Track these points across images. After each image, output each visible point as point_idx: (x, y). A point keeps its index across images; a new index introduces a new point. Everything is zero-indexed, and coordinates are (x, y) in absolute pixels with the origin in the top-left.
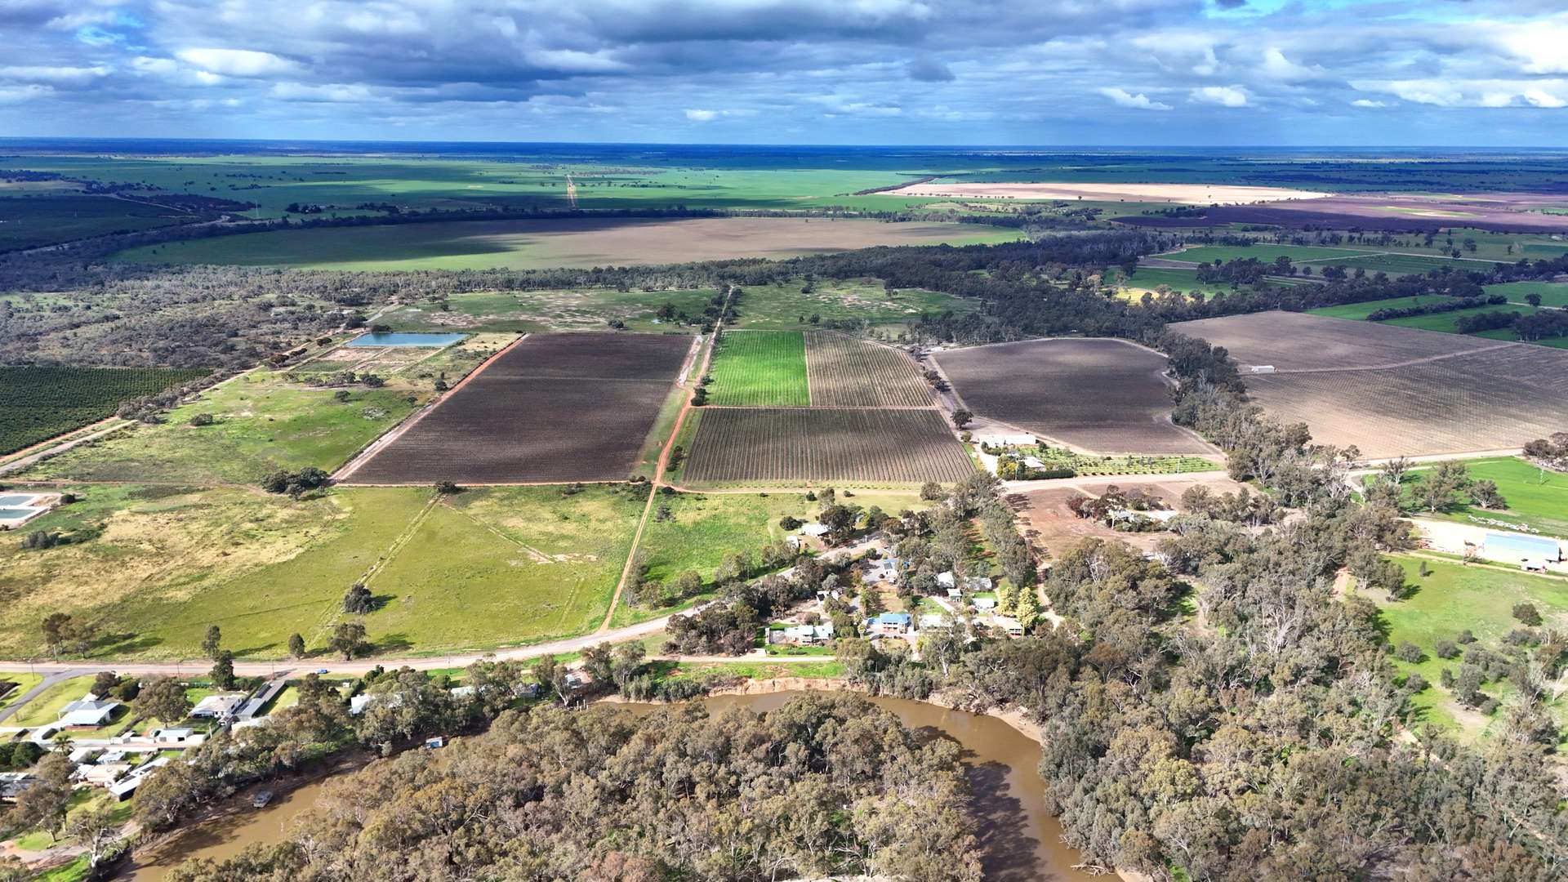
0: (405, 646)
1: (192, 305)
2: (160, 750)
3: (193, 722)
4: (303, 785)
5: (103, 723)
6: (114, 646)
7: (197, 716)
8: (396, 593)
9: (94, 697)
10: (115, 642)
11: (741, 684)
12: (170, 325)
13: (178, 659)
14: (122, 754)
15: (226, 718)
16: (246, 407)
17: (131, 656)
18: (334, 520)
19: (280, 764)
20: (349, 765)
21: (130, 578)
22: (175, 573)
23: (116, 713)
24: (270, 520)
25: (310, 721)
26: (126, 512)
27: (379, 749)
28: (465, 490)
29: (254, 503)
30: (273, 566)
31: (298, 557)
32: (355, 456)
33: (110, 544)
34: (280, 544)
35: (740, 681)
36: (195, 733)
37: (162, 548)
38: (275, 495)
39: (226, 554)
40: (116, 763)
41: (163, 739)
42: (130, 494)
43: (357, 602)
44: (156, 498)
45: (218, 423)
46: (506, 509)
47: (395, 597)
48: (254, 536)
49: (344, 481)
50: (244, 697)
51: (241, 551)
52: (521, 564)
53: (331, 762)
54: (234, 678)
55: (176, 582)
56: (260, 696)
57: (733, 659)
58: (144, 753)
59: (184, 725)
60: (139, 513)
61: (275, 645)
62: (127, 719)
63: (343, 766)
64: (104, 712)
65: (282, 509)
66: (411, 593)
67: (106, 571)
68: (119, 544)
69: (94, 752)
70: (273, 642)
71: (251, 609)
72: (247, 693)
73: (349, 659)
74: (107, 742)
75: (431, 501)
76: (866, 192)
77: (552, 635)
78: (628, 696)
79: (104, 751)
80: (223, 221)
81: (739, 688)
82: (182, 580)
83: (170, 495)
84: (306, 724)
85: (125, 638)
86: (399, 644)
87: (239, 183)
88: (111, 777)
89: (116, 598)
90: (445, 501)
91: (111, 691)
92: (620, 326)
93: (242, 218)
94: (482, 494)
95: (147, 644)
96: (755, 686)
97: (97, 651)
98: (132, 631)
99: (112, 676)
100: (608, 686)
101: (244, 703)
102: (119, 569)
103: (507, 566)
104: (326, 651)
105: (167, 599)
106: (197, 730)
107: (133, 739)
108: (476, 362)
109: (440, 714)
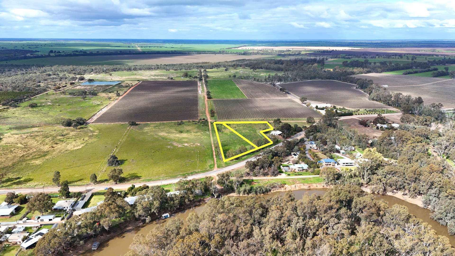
0: (138, 177)
1: (22, 75)
2: (41, 225)
3: (54, 212)
4: (112, 238)
5: (12, 214)
6: (12, 182)
7: (56, 209)
8: (127, 158)
9: (6, 203)
10: (12, 181)
11: (283, 187)
12: (16, 80)
13: (42, 186)
14: (24, 228)
15: (70, 210)
16: (48, 102)
17: (20, 186)
18: (93, 135)
19: (103, 229)
20: (131, 228)
21: (15, 157)
22: (34, 154)
23: (18, 210)
24: (68, 135)
25: (115, 209)
26: (9, 134)
27: (145, 220)
28: (139, 124)
29: (60, 130)
30: (73, 151)
31: (83, 147)
32: (94, 115)
33: (5, 145)
34: (74, 143)
35: (282, 186)
36: (56, 217)
37: (26, 146)
38: (67, 128)
39: (53, 147)
40: (22, 232)
41: (42, 220)
42: (10, 128)
43: (113, 162)
44: (20, 129)
45: (39, 106)
46: (157, 130)
47: (127, 160)
48: (63, 141)
49: (93, 123)
50: (76, 200)
51: (59, 146)
52: (172, 147)
53: (122, 227)
54: (70, 193)
55: (34, 157)
56: (82, 200)
57: (273, 178)
58: (34, 227)
59: (50, 214)
60: (15, 134)
61: (82, 179)
62: (23, 212)
63: (128, 228)
64: (12, 209)
65: (72, 132)
66: (133, 159)
67: (5, 154)
68: (8, 145)
69: (10, 228)
70: (81, 178)
71: (69, 166)
72: (75, 199)
73: (116, 184)
74: (15, 223)
75: (128, 128)
76: (229, 48)
77: (197, 171)
78: (239, 192)
79: (15, 227)
80: (29, 55)
81: (282, 189)
82: (37, 157)
83: (26, 128)
84: (114, 210)
85: (16, 179)
86: (136, 177)
87: (31, 47)
88: (20, 240)
89: (10, 164)
90: (133, 128)
91: (14, 200)
92: (172, 79)
93: (35, 54)
94: (146, 125)
95: (26, 181)
96: (288, 187)
97: (5, 184)
98: (19, 176)
99: (14, 194)
100: (229, 190)
101: (76, 203)
102: (9, 153)
103: (167, 148)
104: (106, 180)
105: (32, 164)
106: (57, 215)
107: (27, 221)
108: (128, 88)
109: (168, 203)
